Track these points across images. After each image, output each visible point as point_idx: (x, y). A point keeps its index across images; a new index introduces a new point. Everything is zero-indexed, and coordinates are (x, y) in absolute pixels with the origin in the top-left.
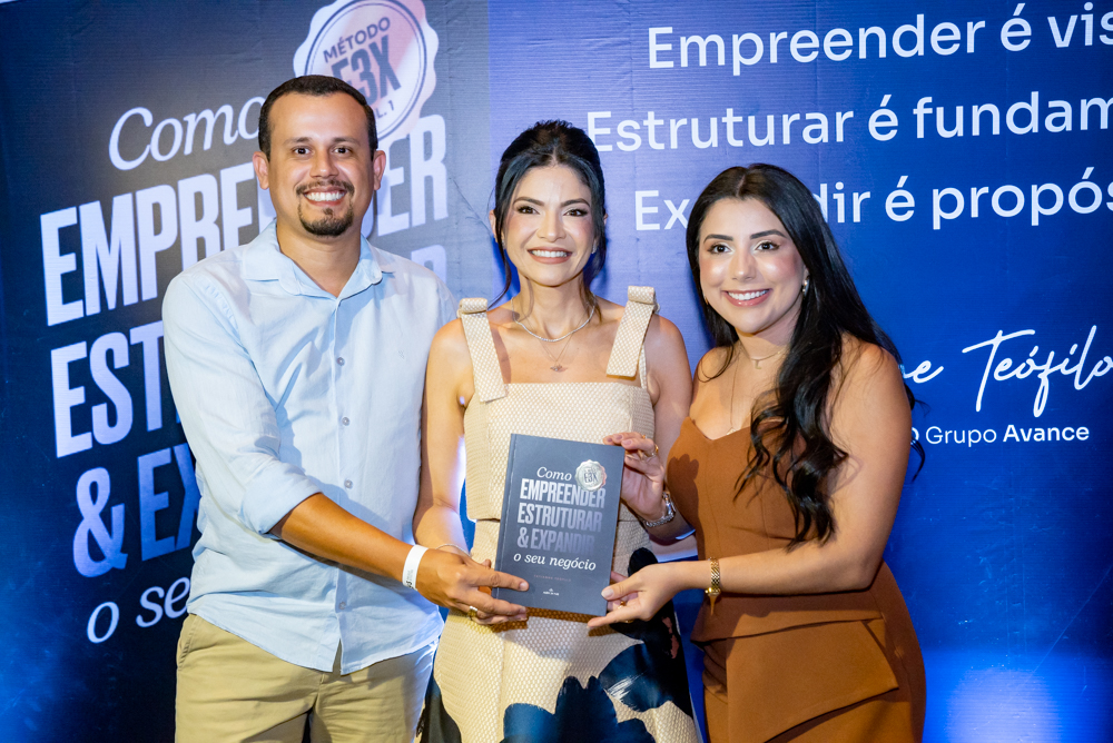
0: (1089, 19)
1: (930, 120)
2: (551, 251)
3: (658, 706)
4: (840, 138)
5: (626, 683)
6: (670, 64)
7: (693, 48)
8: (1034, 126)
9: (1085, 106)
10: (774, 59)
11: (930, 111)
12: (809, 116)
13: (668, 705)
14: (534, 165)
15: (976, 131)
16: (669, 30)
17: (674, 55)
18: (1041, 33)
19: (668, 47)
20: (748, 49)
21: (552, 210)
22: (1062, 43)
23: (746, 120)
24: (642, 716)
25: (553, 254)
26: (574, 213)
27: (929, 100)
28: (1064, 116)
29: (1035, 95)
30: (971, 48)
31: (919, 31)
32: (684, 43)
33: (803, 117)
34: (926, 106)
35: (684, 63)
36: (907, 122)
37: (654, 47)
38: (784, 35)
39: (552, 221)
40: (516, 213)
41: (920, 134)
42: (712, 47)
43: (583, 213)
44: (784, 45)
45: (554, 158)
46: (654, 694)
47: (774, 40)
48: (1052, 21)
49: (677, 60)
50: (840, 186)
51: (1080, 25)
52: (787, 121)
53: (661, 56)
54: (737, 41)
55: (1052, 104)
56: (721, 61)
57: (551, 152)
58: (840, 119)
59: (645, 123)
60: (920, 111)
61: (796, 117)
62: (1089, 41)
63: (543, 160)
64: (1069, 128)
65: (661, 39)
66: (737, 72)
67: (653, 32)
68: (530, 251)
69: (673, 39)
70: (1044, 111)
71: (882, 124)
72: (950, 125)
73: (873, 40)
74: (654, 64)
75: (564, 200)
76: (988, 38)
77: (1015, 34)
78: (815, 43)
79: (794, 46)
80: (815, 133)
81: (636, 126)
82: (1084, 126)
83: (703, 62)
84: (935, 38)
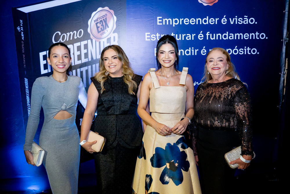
0: (236, 19)
1: (209, 36)
2: (167, 61)
3: (187, 148)
4: (193, 39)
5: (181, 144)
6: (161, 24)
7: (166, 21)
8: (227, 38)
9: (236, 35)
10: (181, 24)
11: (209, 34)
12: (187, 35)
13: (189, 148)
14: (163, 44)
15: (217, 39)
16: (161, 17)
17: (162, 22)
18: (228, 21)
19: (161, 21)
20: (176, 22)
21: (167, 53)
22: (232, 23)
23: (175, 35)
24: (185, 150)
25: (168, 61)
26: (172, 53)
27: (209, 32)
28: (232, 37)
29: (227, 32)
30: (216, 23)
31: (207, 19)
32: (164, 20)
33: (186, 35)
34: (209, 33)
35: (164, 24)
36: (205, 36)
37: (158, 21)
38: (183, 19)
39: (167, 55)
40: (160, 54)
41: (207, 39)
42: (169, 21)
43: (173, 53)
44: (183, 21)
45: (167, 42)
46: (186, 146)
47: (181, 20)
48: (230, 19)
49: (163, 23)
50: (193, 48)
51: (235, 20)
52: (183, 36)
53: (160, 22)
54: (174, 20)
55: (230, 34)
56: (171, 24)
57: (166, 41)
58: (193, 35)
59: (157, 35)
60: (207, 34)
61: (185, 35)
62: (236, 23)
63: (165, 43)
64: (233, 39)
65: (159, 19)
66: (174, 26)
67: (158, 18)
68: (163, 61)
69: (162, 19)
70: (229, 35)
71: (200, 36)
72: (213, 37)
73: (199, 21)
74: (158, 24)
75: (169, 50)
76: (219, 21)
77: (224, 21)
78: (189, 21)
79: (185, 21)
80: (188, 38)
81: (155, 36)
82: (236, 38)
83: (168, 24)
84: (210, 21)
